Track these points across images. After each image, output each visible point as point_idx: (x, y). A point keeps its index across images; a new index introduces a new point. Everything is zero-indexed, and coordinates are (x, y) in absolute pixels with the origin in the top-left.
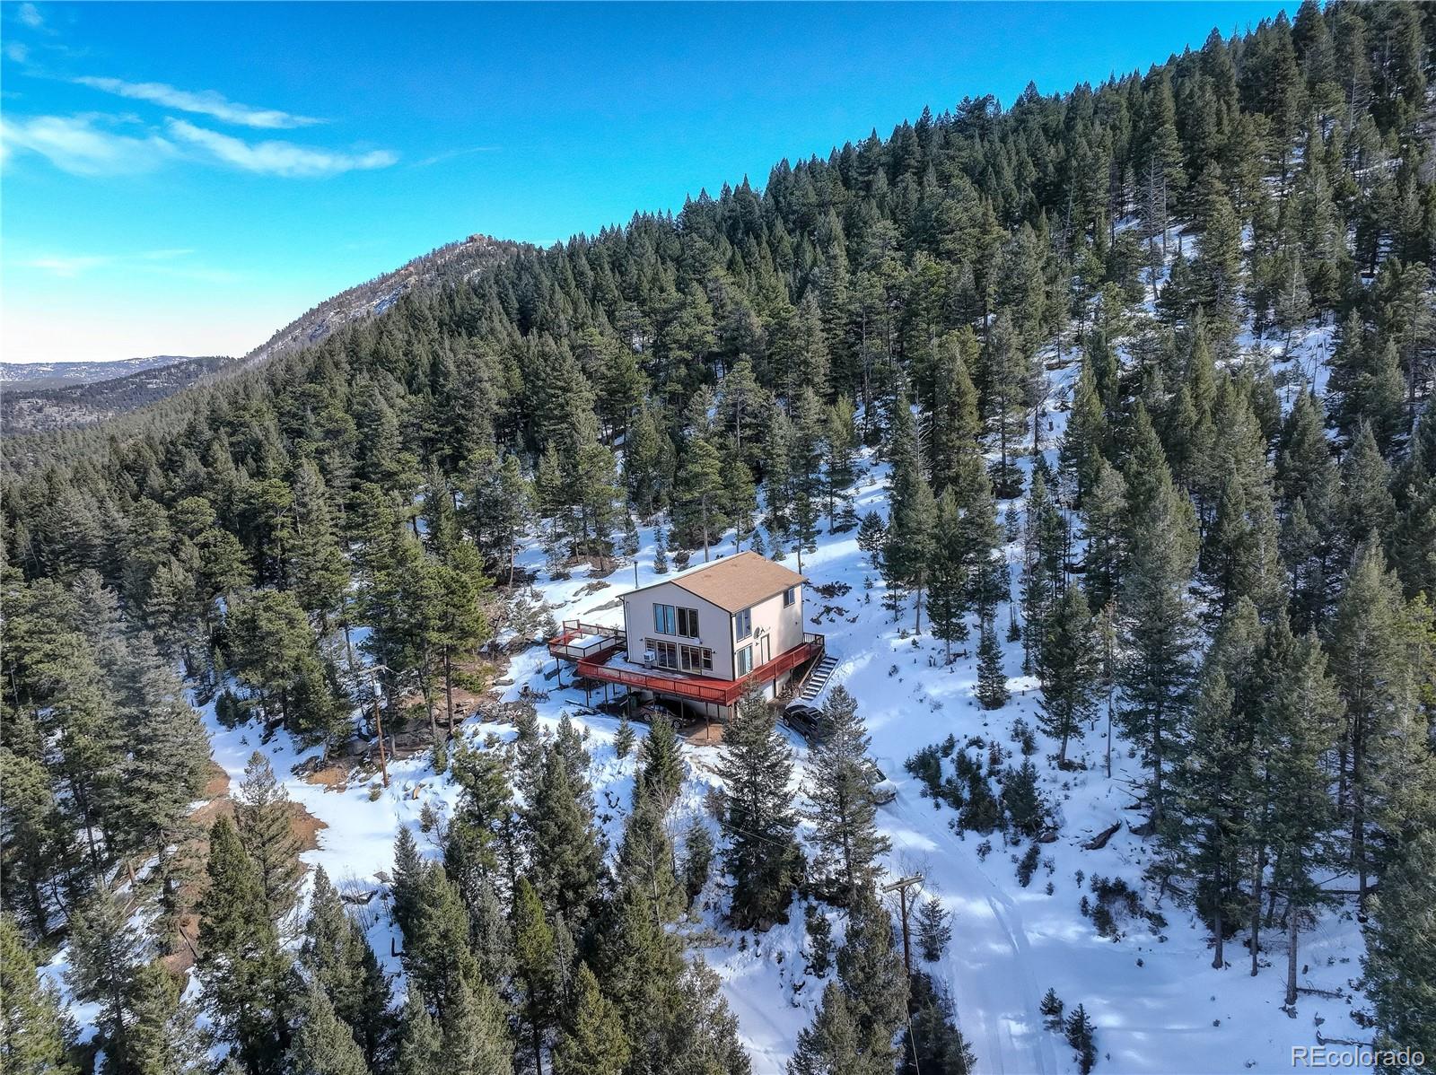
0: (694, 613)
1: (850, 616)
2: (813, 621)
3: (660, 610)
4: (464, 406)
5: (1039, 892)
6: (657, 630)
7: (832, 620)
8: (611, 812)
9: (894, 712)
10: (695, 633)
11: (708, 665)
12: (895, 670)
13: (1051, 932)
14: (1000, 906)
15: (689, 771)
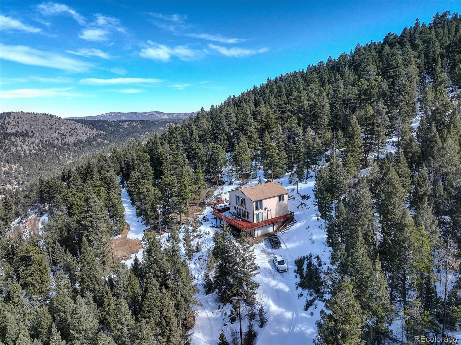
0: (244, 199)
1: (307, 207)
2: (297, 207)
3: (237, 198)
4: (217, 130)
5: (308, 314)
6: (236, 204)
7: (302, 208)
9: (302, 242)
10: (245, 206)
11: (248, 217)
12: (309, 227)
13: (303, 329)
14: (295, 316)
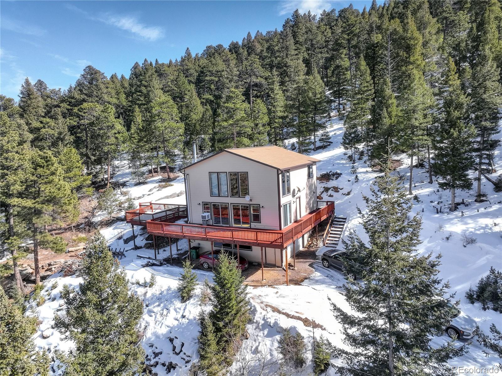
0: (244, 175)
1: (345, 191)
3: (214, 176)
6: (212, 195)
7: (331, 195)
8: (175, 360)
10: (246, 192)
11: (257, 218)
15: (254, 312)
